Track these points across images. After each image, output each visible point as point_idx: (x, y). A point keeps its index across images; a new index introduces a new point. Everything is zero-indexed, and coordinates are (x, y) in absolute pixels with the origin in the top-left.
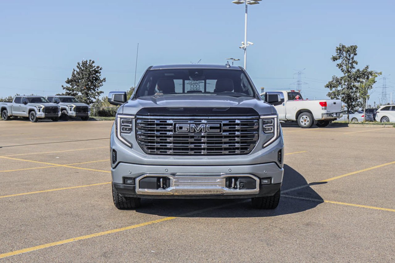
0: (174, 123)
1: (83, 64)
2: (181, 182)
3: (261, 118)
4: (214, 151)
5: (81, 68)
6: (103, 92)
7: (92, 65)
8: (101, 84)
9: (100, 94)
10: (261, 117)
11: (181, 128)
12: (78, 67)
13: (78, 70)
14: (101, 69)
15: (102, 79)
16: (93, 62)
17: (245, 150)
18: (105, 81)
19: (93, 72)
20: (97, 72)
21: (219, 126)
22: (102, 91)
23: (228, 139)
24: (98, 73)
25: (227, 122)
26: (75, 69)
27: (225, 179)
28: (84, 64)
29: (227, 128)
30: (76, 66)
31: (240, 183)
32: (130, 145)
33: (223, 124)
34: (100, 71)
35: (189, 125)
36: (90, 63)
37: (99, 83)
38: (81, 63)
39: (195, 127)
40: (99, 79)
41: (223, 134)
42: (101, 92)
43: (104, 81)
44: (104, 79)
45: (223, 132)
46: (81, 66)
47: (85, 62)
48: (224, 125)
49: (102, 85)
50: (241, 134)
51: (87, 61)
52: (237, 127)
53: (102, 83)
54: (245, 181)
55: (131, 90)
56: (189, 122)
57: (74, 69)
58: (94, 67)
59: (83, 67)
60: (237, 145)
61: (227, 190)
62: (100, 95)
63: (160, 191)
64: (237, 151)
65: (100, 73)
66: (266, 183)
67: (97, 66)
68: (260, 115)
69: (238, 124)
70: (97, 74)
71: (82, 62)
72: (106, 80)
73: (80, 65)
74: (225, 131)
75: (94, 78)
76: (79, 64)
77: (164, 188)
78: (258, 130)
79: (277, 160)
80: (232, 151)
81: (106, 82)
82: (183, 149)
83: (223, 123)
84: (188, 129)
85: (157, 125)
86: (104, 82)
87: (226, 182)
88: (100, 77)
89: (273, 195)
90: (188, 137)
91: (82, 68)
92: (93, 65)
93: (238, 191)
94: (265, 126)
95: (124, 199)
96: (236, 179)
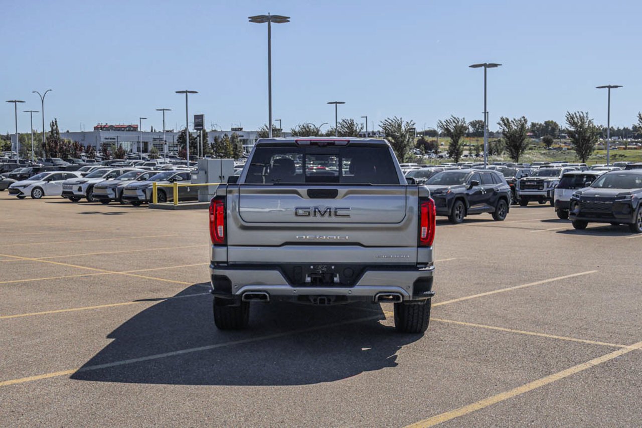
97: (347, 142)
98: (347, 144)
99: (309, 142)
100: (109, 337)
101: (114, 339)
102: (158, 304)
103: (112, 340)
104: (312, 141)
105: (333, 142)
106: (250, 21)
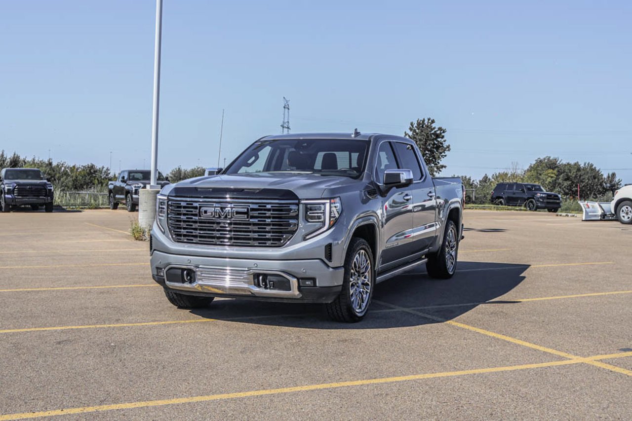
0: (198, 206)
1: (419, 124)
2: (204, 276)
3: (301, 203)
4: (239, 240)
5: (415, 131)
6: (445, 167)
7: (431, 126)
8: (443, 154)
9: (441, 169)
10: (303, 202)
11: (206, 212)
12: (411, 129)
13: (411, 133)
14: (444, 132)
15: (445, 147)
16: (433, 122)
17: (277, 242)
18: (449, 150)
19: (433, 136)
20: (438, 136)
21: (246, 210)
22: (445, 165)
23: (257, 227)
24: (440, 138)
25: (256, 207)
26: (407, 133)
27: (252, 276)
28: (421, 124)
29: (256, 213)
30: (409, 127)
31: (270, 282)
32: (163, 230)
33: (251, 209)
34: (443, 134)
35: (213, 209)
36: (428, 122)
37: (441, 153)
38: (416, 122)
39: (220, 212)
40: (442, 146)
41: (251, 220)
42: (442, 167)
43: (447, 149)
44: (448, 147)
45: (251, 218)
46: (416, 127)
47: (421, 122)
48: (253, 210)
49: (445, 156)
50: (271, 221)
51: (424, 120)
52: (268, 214)
53: (445, 153)
54: (274, 280)
55: (536, 163)
56: (215, 205)
57: (405, 133)
58: (434, 128)
59: (418, 129)
60: (269, 236)
61: (256, 290)
62: (440, 171)
63: (187, 285)
64: (269, 243)
65: (443, 137)
66: (309, 284)
67: (438, 127)
68: (301, 199)
69: (269, 210)
70: (439, 140)
71: (418, 121)
72: (451, 147)
73: (414, 126)
74: (252, 217)
75: (435, 146)
76: (412, 124)
77: (191, 283)
78: (296, 217)
79: (324, 256)
80: (262, 242)
81: (451, 151)
82: (209, 237)
83: (251, 207)
84: (212, 213)
85: (184, 207)
86: (448, 152)
87: (254, 279)
88: (444, 143)
89: (329, 302)
90: (213, 223)
91: (417, 131)
92: (433, 125)
93: (268, 291)
94: (310, 213)
95: (174, 295)
96: (265, 276)
100: (524, 277)
101: (521, 275)
102: (496, 297)
103: (522, 275)
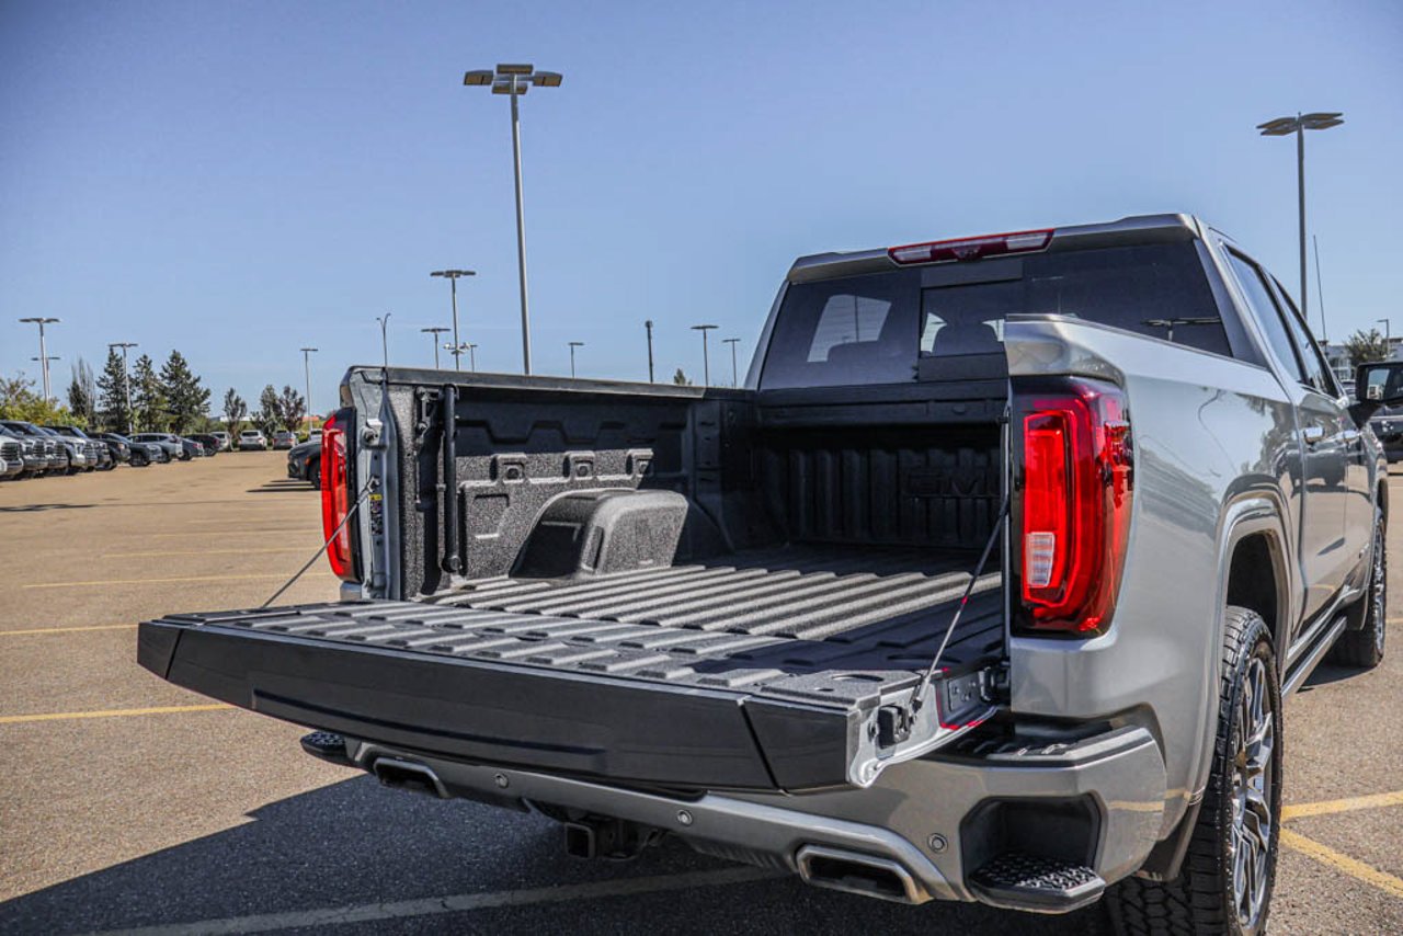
97: (1044, 236)
98: (1047, 240)
99: (928, 249)
100: (250, 814)
103: (250, 820)
104: (937, 247)
105: (1000, 240)
106: (1263, 134)
